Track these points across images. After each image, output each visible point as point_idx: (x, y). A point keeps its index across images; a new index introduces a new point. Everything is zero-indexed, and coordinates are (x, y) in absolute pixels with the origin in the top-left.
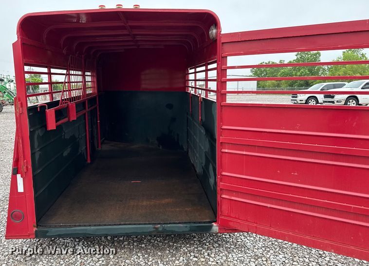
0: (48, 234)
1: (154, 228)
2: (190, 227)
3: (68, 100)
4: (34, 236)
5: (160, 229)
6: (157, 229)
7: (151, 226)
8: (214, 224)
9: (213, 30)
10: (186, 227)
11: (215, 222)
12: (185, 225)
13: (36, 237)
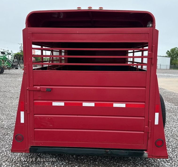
0: (37, 151)
1: (106, 152)
2: (129, 153)
3: (52, 67)
4: (29, 151)
5: (109, 153)
6: (107, 152)
7: (103, 150)
8: (145, 152)
9: (150, 24)
10: (126, 152)
11: (146, 150)
12: (126, 151)
13: (30, 152)
